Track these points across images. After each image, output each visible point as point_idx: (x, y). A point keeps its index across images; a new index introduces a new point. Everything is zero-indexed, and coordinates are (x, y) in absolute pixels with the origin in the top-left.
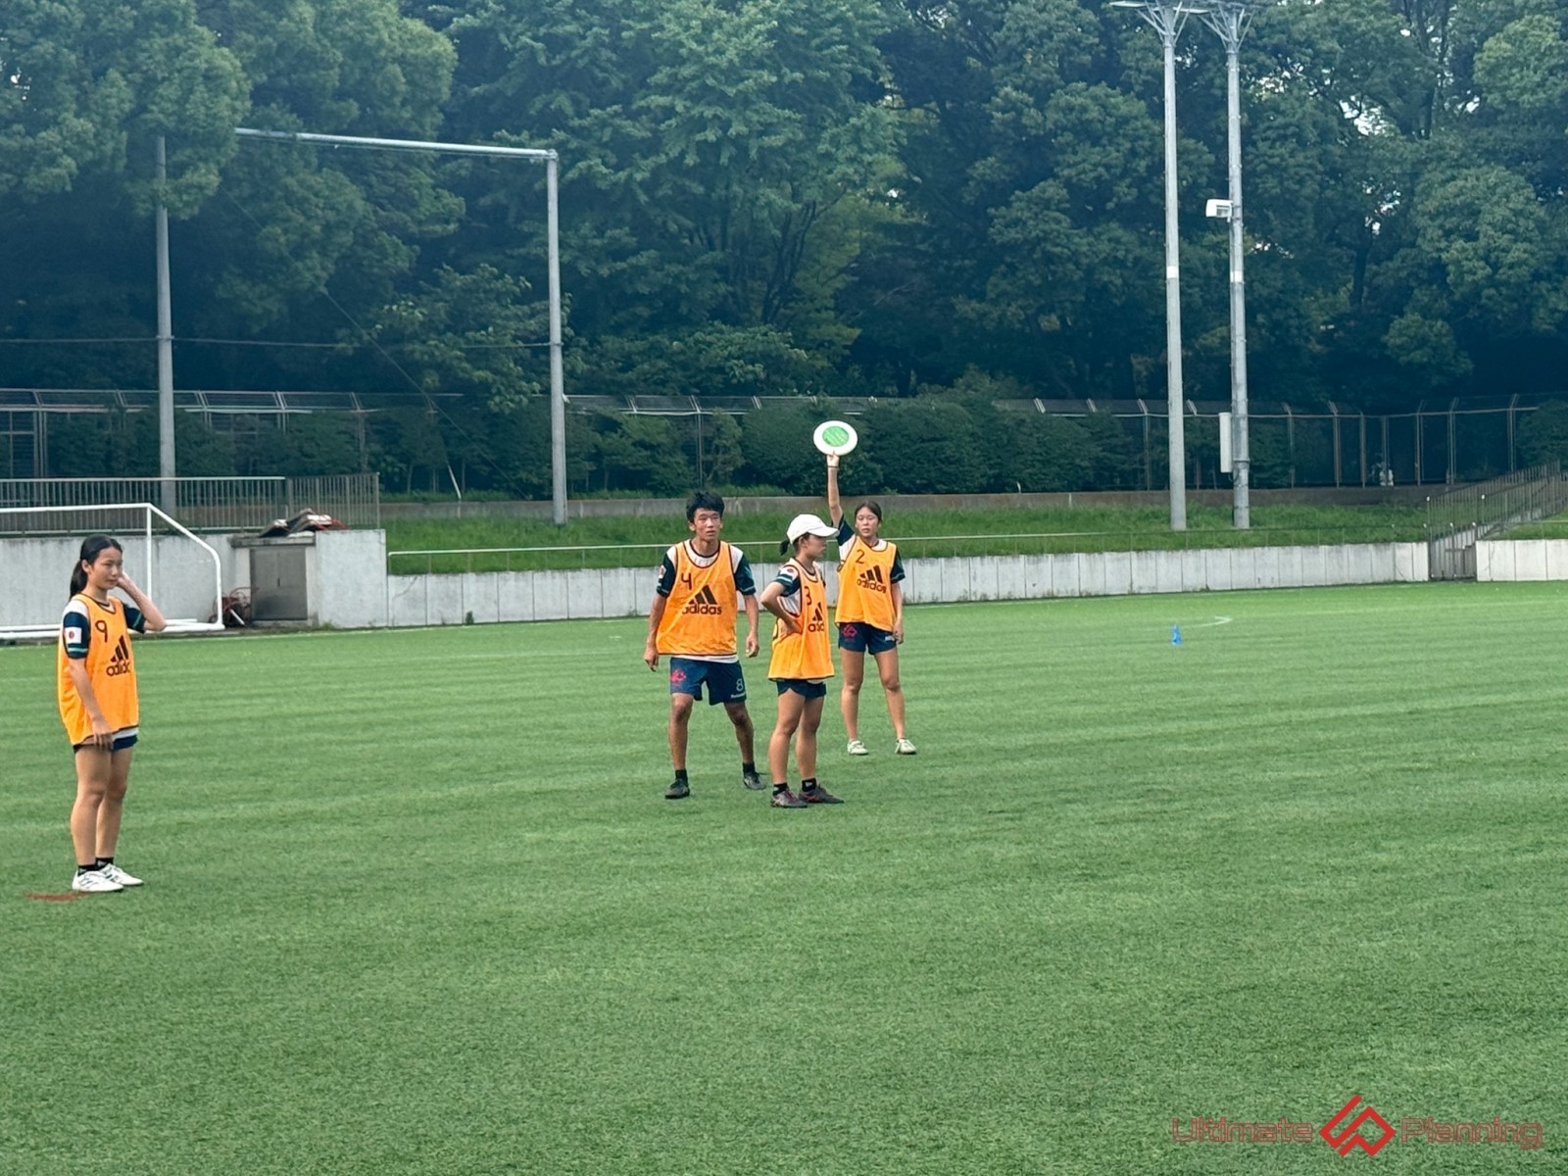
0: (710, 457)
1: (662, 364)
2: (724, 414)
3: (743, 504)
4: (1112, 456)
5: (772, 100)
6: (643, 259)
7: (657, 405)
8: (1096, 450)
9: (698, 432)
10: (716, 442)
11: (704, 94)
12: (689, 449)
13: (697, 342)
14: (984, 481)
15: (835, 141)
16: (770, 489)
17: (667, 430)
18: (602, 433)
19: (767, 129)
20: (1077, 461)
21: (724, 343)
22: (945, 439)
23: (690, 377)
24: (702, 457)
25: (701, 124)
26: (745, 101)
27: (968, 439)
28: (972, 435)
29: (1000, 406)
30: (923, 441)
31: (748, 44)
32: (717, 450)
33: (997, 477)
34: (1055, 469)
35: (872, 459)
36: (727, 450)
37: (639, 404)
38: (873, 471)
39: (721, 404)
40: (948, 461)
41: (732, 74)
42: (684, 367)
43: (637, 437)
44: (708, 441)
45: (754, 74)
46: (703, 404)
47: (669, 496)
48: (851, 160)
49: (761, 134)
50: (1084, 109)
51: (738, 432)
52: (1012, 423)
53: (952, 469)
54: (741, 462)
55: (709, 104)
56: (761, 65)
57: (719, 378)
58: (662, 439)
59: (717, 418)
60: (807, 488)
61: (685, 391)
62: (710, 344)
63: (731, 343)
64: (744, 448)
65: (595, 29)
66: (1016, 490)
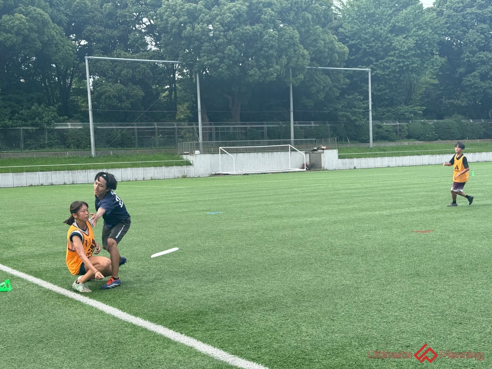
0: (401, 133)
1: (390, 114)
2: (404, 124)
3: (408, 143)
4: (488, 131)
5: (414, 57)
6: (387, 91)
7: (389, 122)
8: (484, 130)
9: (398, 128)
10: (402, 130)
11: (400, 56)
12: (396, 132)
13: (398, 109)
14: (460, 137)
15: (428, 64)
16: (414, 140)
17: (392, 128)
18: (378, 128)
19: (413, 63)
20: (480, 132)
21: (403, 108)
22: (451, 128)
23: (396, 116)
24: (399, 133)
25: (399, 63)
26: (408, 57)
27: (456, 128)
28: (457, 127)
29: (463, 121)
30: (446, 129)
31: (409, 46)
32: (402, 132)
33: (463, 136)
34: (475, 134)
35: (435, 133)
36: (404, 132)
37: (386, 123)
38: (436, 136)
39: (403, 122)
40: (452, 133)
41: (406, 52)
42: (394, 114)
43: (386, 129)
44: (400, 130)
45: (411, 52)
46: (399, 122)
47: (392, 142)
48: (431, 68)
49: (412, 64)
50: (483, 58)
51: (407, 128)
52: (466, 125)
53: (453, 135)
54: (407, 134)
55: (401, 59)
56: (412, 50)
57: (403, 116)
58: (391, 130)
59: (403, 125)
60: (422, 139)
61: (395, 119)
62: (401, 109)
63: (405, 109)
64: (408, 131)
65: (378, 44)
66: (467, 139)
